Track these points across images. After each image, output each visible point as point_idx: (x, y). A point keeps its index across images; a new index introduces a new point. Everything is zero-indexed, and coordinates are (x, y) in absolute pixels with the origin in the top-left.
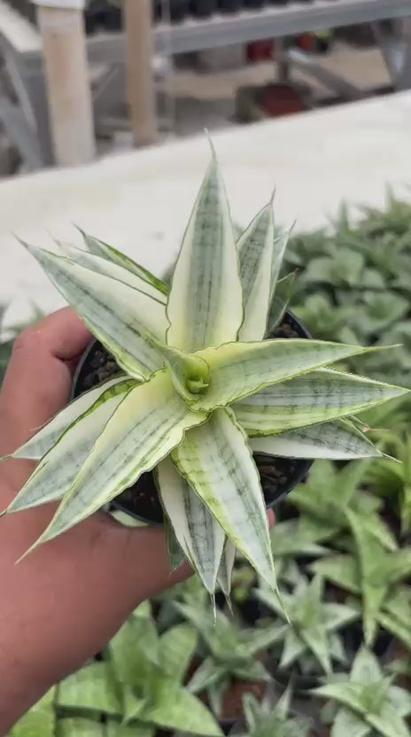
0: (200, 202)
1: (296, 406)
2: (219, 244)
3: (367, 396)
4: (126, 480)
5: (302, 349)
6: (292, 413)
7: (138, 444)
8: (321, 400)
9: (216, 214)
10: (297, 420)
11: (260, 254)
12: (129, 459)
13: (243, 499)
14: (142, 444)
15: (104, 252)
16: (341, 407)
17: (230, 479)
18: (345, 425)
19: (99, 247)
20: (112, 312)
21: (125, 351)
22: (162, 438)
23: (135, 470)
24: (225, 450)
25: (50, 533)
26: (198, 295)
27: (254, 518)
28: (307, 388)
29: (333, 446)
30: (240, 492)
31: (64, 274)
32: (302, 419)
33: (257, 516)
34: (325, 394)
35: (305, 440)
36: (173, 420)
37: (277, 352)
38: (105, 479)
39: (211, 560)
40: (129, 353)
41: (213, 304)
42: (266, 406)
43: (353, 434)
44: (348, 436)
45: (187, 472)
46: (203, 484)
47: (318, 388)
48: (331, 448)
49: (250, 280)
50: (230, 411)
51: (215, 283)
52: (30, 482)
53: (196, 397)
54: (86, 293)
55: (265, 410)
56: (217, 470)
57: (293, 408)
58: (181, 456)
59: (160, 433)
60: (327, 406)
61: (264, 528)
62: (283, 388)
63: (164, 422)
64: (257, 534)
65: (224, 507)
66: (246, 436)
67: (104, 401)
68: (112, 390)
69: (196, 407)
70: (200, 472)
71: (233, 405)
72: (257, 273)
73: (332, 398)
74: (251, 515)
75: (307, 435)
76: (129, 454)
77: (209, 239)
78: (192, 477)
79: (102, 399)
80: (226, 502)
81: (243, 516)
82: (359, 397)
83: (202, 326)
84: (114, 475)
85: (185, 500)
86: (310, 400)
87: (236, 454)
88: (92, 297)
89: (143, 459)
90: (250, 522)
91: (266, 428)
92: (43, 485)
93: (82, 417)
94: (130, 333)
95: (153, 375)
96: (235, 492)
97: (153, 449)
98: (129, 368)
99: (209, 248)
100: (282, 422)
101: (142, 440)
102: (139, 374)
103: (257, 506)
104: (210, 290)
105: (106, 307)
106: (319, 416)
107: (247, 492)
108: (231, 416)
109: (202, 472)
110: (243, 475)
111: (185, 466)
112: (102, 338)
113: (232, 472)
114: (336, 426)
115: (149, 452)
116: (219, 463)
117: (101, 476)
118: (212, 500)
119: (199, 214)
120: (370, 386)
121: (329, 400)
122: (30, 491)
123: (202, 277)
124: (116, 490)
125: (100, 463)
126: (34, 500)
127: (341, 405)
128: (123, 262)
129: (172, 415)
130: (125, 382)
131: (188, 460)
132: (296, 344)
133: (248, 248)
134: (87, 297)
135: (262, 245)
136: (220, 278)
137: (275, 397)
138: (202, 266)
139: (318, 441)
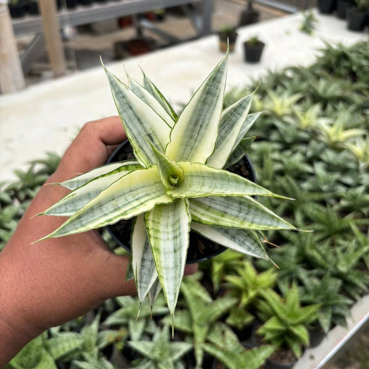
0: (210, 78)
1: (226, 213)
2: (213, 105)
3: (269, 222)
4: (111, 220)
5: (237, 181)
6: (223, 216)
7: (127, 202)
8: (242, 215)
9: (217, 88)
10: (224, 221)
11: (238, 119)
12: (118, 209)
13: (175, 255)
14: (129, 203)
15: (152, 90)
16: (252, 223)
17: (173, 241)
18: (252, 234)
19: (150, 86)
20: (141, 123)
21: (141, 148)
22: (142, 204)
23: (118, 216)
24: (176, 223)
25: (55, 234)
26: (193, 131)
27: (177, 269)
28: (236, 205)
29: (242, 244)
30: (175, 251)
31: (122, 94)
32: (227, 222)
33: (179, 268)
34: (245, 212)
35: (226, 235)
36: (154, 195)
37: (222, 178)
38: (100, 215)
39: (148, 283)
40: (143, 150)
41: (199, 138)
42: (210, 207)
43: (256, 241)
44: (253, 241)
45: (150, 228)
46: (156, 238)
47: (243, 207)
48: (240, 245)
49: (226, 132)
50: (188, 202)
51: (204, 126)
52: (62, 202)
53: (172, 188)
54: (131, 108)
55: (208, 209)
56: (168, 233)
57: (224, 214)
58: (151, 217)
59: (142, 200)
60: (244, 219)
61: (180, 276)
62: (223, 200)
63: (147, 195)
64: (175, 278)
65: (162, 255)
66: (190, 220)
67: (120, 171)
68: (127, 167)
69: (169, 193)
70: (157, 231)
71: (190, 199)
72: (232, 130)
73: (249, 216)
74: (176, 266)
75: (229, 232)
76: (119, 206)
77: (209, 101)
78: (151, 232)
79: (119, 170)
80: (165, 253)
81: (171, 265)
82: (264, 221)
83: (189, 148)
84: (106, 215)
85: (146, 243)
86: (236, 213)
87: (181, 228)
88: (133, 111)
89: (125, 212)
90: (173, 270)
91: (205, 219)
92: (68, 206)
93: (103, 176)
94: (148, 138)
95: (151, 166)
96: (172, 250)
97: (134, 208)
98: (139, 157)
99: (207, 106)
100: (215, 219)
101: (129, 201)
102: (144, 163)
103: (181, 262)
104: (200, 130)
105: (139, 120)
106: (237, 224)
107: (178, 252)
108: (186, 205)
109: (159, 231)
110: (180, 241)
111: (150, 225)
112: (129, 136)
113: (175, 238)
114: (247, 233)
115: (131, 209)
116: (170, 229)
117: (98, 213)
118: (158, 250)
119: (207, 85)
120: (273, 217)
121: (247, 216)
122: (60, 207)
123: (198, 121)
124: (102, 224)
125: (100, 205)
126: (61, 213)
127: (252, 222)
128: (161, 99)
129: (154, 193)
130: (136, 165)
131: (153, 221)
132: (234, 177)
133: (232, 114)
134: (130, 110)
135: (240, 115)
136: (208, 125)
137: (216, 204)
138: (200, 115)
139: (233, 238)
